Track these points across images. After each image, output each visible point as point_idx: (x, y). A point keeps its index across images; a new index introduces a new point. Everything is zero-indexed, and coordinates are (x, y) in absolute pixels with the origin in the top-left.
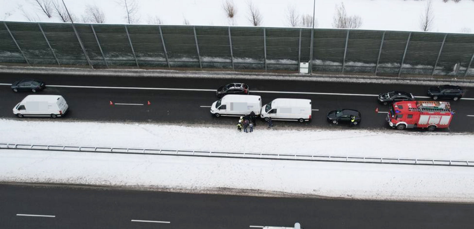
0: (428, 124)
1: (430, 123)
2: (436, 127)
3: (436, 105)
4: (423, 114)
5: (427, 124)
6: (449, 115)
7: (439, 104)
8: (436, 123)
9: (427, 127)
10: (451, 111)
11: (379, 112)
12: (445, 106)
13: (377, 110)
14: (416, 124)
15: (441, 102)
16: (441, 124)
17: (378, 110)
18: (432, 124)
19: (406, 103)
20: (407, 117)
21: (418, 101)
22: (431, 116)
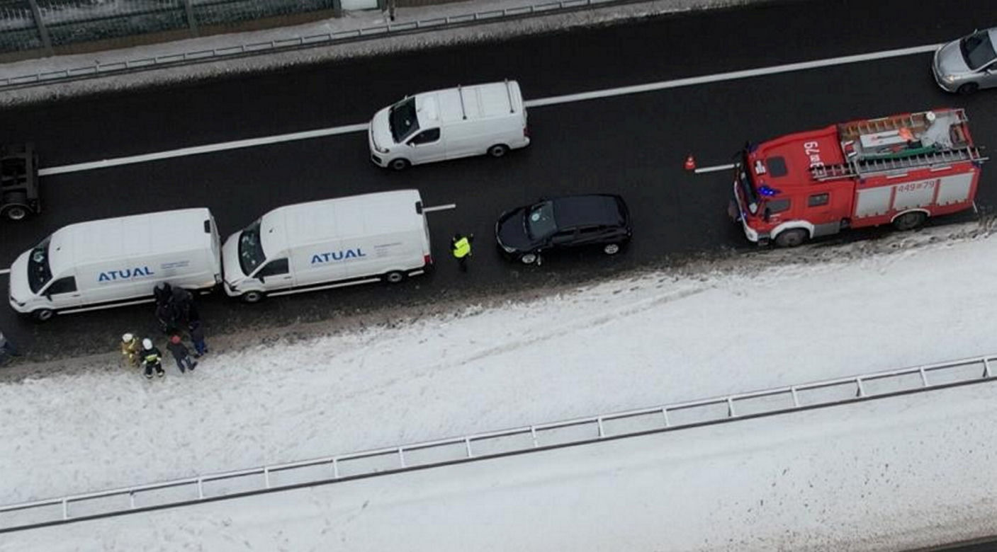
0: (892, 211)
1: (896, 206)
2: (925, 214)
3: (913, 131)
4: (865, 184)
5: (887, 212)
6: (967, 171)
7: (928, 124)
8: (921, 206)
9: (892, 220)
10: (973, 150)
11: (697, 171)
12: (951, 131)
13: (690, 163)
14: (848, 220)
15: (931, 116)
16: (941, 201)
17: (694, 160)
18: (906, 208)
19: (798, 140)
20: (807, 203)
21: (843, 126)
22: (899, 186)
